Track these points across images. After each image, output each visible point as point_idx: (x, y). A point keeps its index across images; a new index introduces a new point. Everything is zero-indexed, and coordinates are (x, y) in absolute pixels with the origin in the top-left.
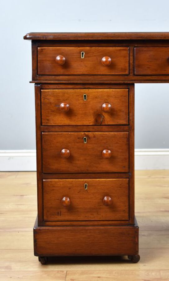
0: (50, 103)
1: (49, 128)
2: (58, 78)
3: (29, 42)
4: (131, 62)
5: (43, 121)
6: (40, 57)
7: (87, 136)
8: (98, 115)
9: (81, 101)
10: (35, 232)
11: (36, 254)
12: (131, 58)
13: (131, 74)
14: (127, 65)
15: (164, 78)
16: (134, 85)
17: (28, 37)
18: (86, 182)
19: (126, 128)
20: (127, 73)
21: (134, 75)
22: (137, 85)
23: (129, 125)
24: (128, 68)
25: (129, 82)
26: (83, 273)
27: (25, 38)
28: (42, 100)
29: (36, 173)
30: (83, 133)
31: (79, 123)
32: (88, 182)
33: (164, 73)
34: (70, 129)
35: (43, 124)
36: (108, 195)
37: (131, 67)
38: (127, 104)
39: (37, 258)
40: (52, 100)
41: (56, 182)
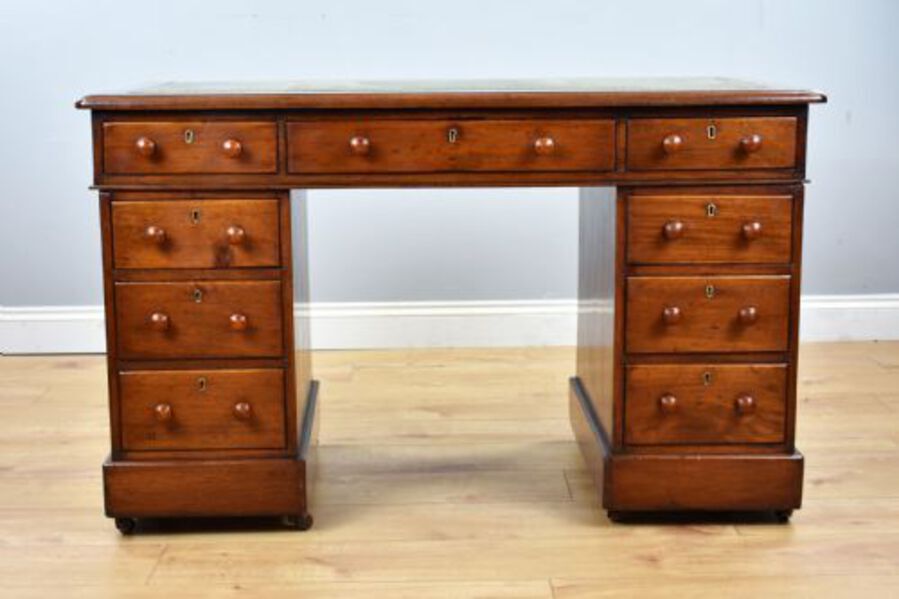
0: (130, 227)
1: (127, 274)
2: (142, 179)
3: (88, 113)
4: (282, 148)
5: (116, 261)
6: (108, 141)
7: (203, 290)
8: (222, 249)
9: (189, 224)
10: (107, 471)
11: (109, 513)
12: (282, 141)
13: (283, 172)
14: (274, 154)
15: (344, 179)
16: (287, 192)
17: (83, 103)
18: (201, 376)
19: (277, 273)
20: (273, 169)
21: (288, 174)
22: (295, 193)
23: (280, 267)
24: (274, 160)
25: (277, 187)
26: (196, 548)
27: (79, 106)
28: (115, 221)
29: (104, 359)
30: (192, 284)
31: (186, 265)
32: (206, 377)
33: (342, 169)
34: (168, 275)
35: (117, 267)
36: (243, 400)
37: (282, 159)
38: (276, 228)
39: (112, 522)
40: (133, 220)
41: (144, 377)
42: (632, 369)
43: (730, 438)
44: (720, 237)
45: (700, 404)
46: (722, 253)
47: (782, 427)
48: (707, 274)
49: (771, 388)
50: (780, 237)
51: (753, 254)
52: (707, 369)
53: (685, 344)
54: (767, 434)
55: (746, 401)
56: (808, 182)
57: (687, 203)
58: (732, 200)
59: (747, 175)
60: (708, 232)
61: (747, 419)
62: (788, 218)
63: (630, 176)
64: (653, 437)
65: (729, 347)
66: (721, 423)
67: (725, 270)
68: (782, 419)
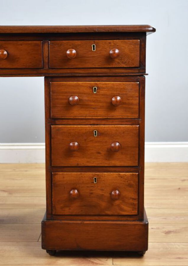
42: (55, 174)
43: (108, 212)
44: (101, 104)
45: (92, 193)
46: (101, 113)
47: (137, 207)
48: (94, 125)
49: (130, 185)
50: (132, 104)
51: (118, 113)
52: (95, 175)
53: (83, 161)
54: (128, 210)
55: (116, 193)
56: (147, 74)
57: (82, 86)
58: (106, 84)
59: (114, 71)
60: (94, 102)
61: (117, 202)
62: (137, 94)
63: (51, 71)
64: (67, 211)
65: (106, 163)
66: (103, 204)
67: (103, 122)
68: (136, 202)
